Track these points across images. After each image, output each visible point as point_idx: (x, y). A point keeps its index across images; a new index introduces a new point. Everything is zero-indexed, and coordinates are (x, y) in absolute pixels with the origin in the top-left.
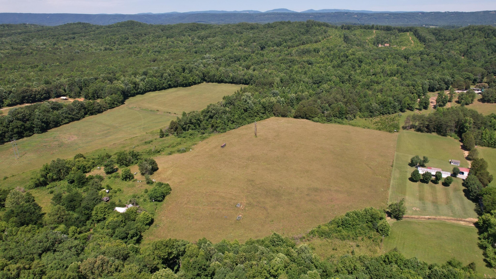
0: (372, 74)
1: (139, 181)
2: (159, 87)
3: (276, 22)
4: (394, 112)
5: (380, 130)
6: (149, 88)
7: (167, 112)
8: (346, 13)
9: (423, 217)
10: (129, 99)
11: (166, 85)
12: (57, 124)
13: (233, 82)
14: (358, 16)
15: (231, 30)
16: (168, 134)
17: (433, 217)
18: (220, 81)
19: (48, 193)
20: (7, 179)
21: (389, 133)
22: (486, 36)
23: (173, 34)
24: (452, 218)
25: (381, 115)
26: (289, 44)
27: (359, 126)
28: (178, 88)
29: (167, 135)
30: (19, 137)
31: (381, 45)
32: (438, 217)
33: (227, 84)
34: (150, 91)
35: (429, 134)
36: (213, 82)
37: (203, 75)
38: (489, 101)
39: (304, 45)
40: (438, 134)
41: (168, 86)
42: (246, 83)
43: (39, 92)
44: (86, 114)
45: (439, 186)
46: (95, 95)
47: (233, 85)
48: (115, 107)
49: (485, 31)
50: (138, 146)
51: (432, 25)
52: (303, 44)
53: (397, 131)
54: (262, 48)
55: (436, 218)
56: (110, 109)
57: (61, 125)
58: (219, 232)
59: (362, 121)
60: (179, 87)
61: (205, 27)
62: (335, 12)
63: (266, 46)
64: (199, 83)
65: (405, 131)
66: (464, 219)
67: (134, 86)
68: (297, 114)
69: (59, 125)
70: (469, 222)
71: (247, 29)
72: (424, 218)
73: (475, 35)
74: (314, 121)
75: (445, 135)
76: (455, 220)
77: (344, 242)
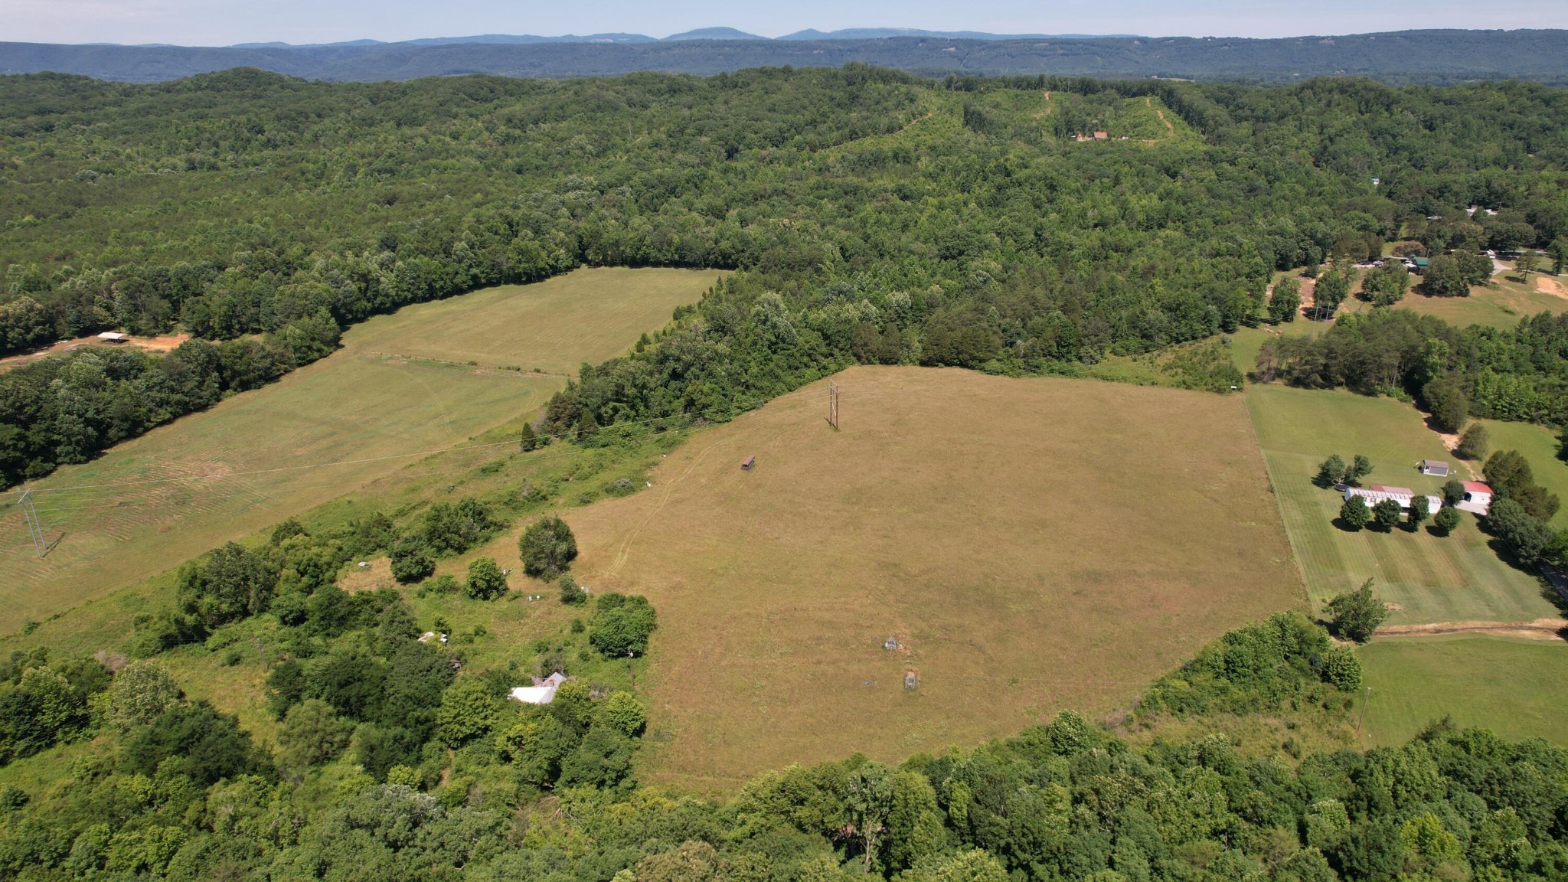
0: (1091, 224)
1: (534, 598)
2: (442, 288)
3: (747, 71)
4: (1207, 334)
5: (1188, 388)
6: (408, 290)
7: (509, 368)
8: (923, 40)
9: (1421, 627)
10: (351, 330)
11: (464, 278)
12: (135, 428)
13: (682, 261)
14: (957, 48)
15: (610, 95)
16: (547, 439)
17: (1447, 625)
18: (638, 262)
19: (223, 665)
20: (36, 631)
21: (1217, 396)
22: (1363, 108)
23: (415, 111)
24: (1496, 623)
25: (1173, 344)
26: (811, 137)
27: (1125, 380)
28: (503, 286)
29: (545, 443)
30: (8, 479)
31: (1084, 135)
32: (1459, 625)
33: (662, 269)
34: (414, 300)
35: (1327, 391)
36: (613, 264)
37: (580, 242)
38: (1443, 292)
39: (857, 142)
40: (1351, 390)
41: (471, 283)
42: (725, 262)
43: (18, 319)
44: (224, 386)
45: (1422, 537)
46: (234, 322)
47: (684, 270)
48: (316, 360)
49: (1356, 93)
50: (462, 483)
51: (1177, 76)
52: (853, 136)
53: (1240, 390)
54: (731, 153)
55: (1455, 627)
56: (300, 365)
57: (147, 430)
58: (872, 731)
59: (1125, 365)
60: (506, 283)
61: (516, 89)
62: (891, 38)
63: (741, 147)
64: (569, 269)
65: (1258, 386)
66: (1528, 625)
67: (363, 285)
68: (931, 353)
69: (141, 430)
70: (1546, 630)
71: (660, 93)
72: (1424, 630)
73: (1333, 104)
74: (990, 373)
75: (1370, 393)
76: (1506, 628)
77: (1248, 719)
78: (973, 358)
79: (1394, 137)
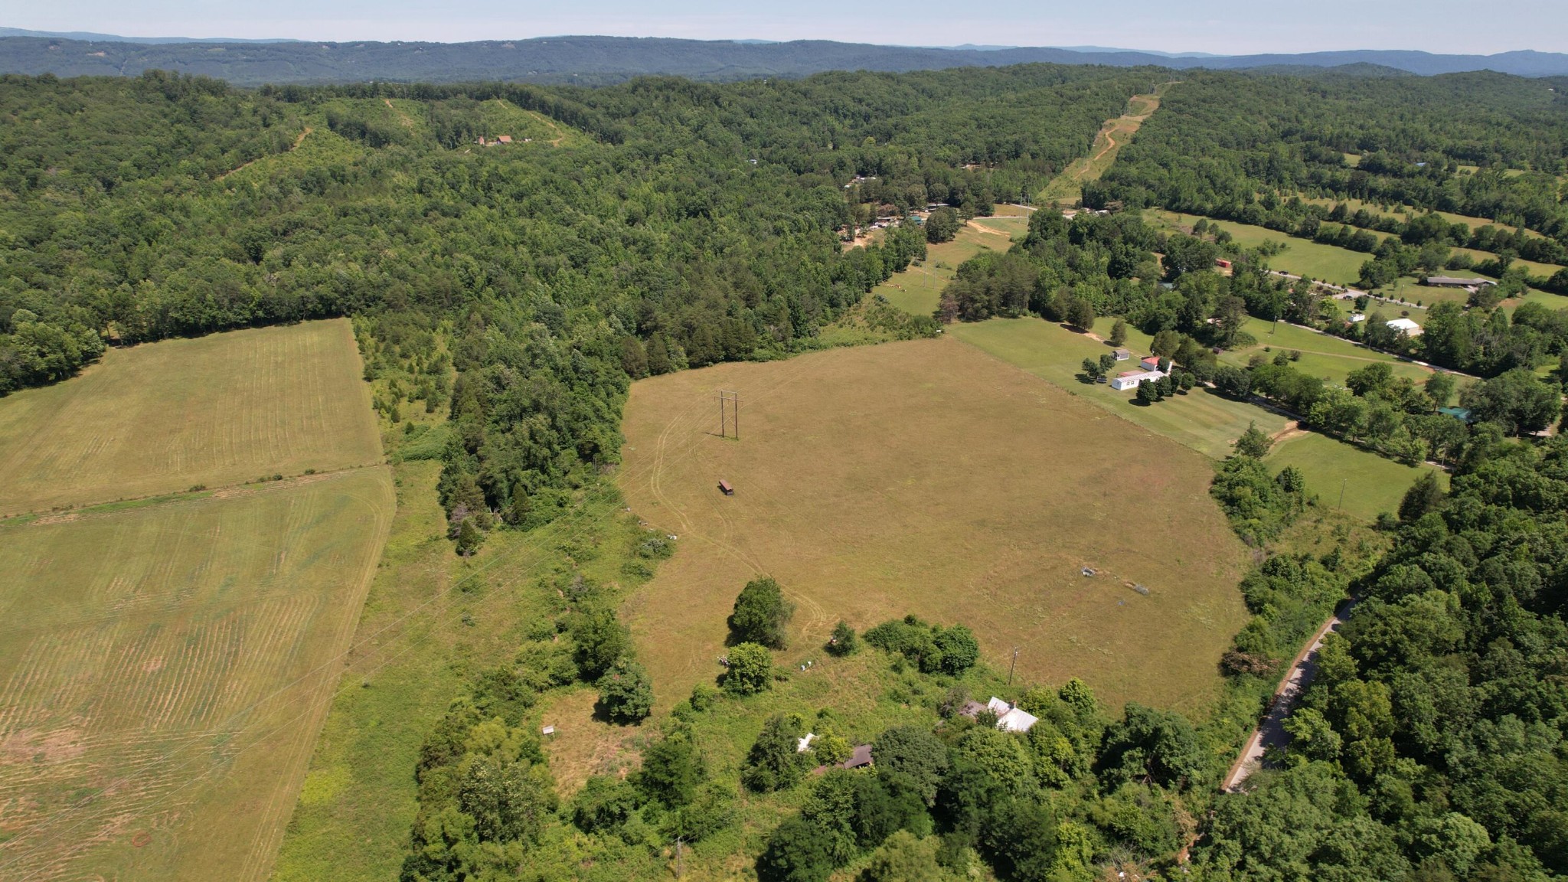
5: (909, 339)
7: (262, 480)
8: (55, 43)
18: (203, 328)
21: (937, 340)
31: (487, 139)
33: (239, 332)
35: (989, 321)
40: (1002, 316)
42: (327, 310)
47: (272, 328)
53: (943, 332)
59: (839, 332)
64: (97, 355)
65: (945, 326)
68: (702, 355)
73: (670, 100)
74: (758, 361)
75: (1013, 316)
78: (739, 350)
79: (740, 125)
